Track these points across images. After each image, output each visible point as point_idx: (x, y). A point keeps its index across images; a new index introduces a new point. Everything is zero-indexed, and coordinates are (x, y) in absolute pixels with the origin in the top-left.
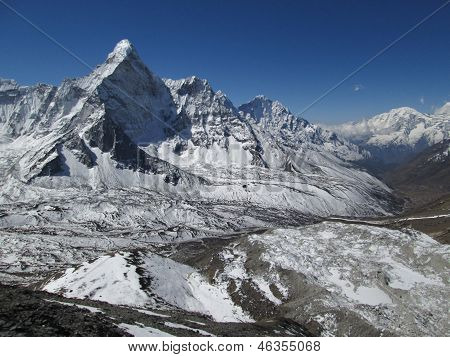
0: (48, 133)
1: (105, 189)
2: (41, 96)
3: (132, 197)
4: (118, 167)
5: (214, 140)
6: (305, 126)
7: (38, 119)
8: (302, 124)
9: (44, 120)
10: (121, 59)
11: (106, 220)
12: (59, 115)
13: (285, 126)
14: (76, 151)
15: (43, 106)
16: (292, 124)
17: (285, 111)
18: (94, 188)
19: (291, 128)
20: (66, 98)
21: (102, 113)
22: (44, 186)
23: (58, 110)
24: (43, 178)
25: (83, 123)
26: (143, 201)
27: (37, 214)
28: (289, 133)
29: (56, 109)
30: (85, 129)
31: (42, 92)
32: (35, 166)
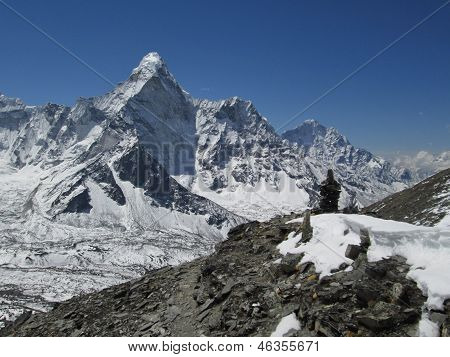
0: (58, 162)
1: (141, 230)
2: (51, 118)
3: (177, 240)
4: (153, 204)
5: (260, 176)
6: (368, 160)
7: (46, 146)
8: (365, 157)
9: (53, 146)
10: (149, 75)
11: (152, 263)
12: (71, 142)
13: (342, 160)
14: (104, 184)
15: (52, 130)
16: (351, 157)
17: (342, 140)
18: (128, 228)
19: (351, 162)
20: (81, 121)
21: (134, 140)
22: (71, 224)
23: (72, 135)
24: (69, 215)
25: (111, 151)
26: (190, 244)
27: (77, 254)
28: (349, 169)
29: (69, 134)
30: (114, 159)
31: (51, 114)
32: (57, 201)
